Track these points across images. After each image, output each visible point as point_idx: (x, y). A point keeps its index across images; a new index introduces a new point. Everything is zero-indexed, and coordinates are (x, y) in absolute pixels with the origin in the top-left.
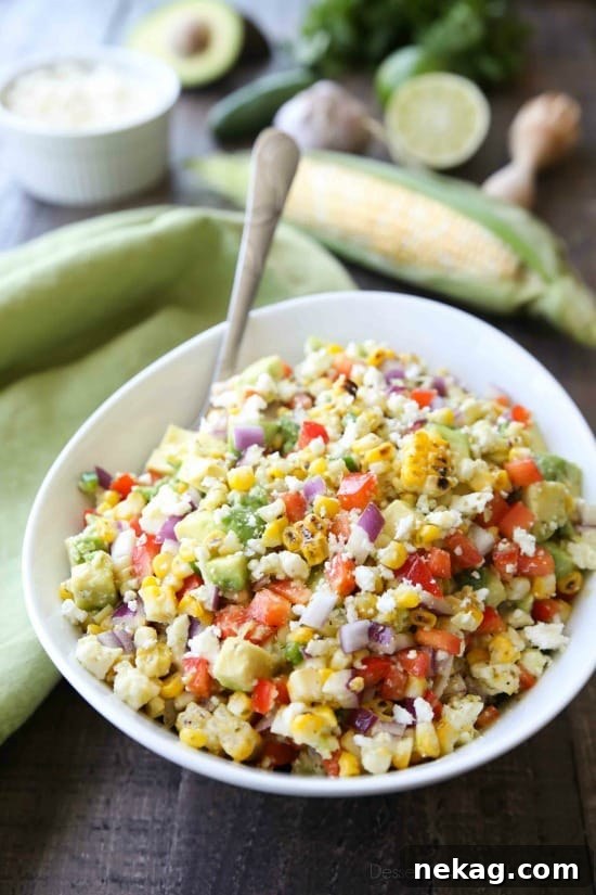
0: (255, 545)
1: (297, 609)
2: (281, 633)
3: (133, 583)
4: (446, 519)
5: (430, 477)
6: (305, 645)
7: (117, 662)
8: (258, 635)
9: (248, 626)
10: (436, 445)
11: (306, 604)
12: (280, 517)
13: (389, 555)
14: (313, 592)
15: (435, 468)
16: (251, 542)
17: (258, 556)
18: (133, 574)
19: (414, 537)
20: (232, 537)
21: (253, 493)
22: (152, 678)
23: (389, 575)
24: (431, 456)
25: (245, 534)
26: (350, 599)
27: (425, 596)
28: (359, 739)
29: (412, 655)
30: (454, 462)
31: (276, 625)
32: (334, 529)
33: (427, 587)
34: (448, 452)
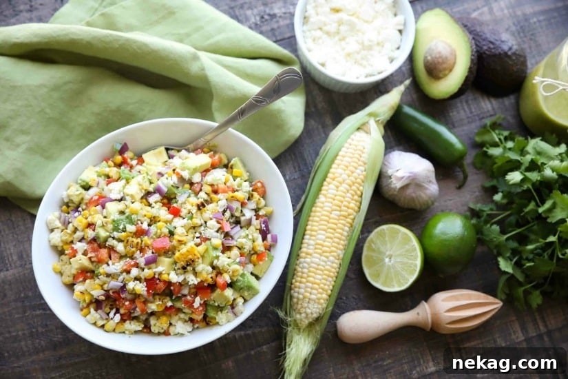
0: (116, 234)
1: (110, 262)
2: (100, 264)
3: (84, 207)
4: (174, 278)
5: (182, 263)
6: (101, 275)
7: (58, 228)
8: (93, 259)
9: (93, 255)
10: (195, 255)
11: (113, 264)
12: (131, 233)
13: (147, 273)
14: (119, 262)
15: (187, 261)
16: (115, 233)
17: (114, 238)
18: (86, 204)
19: (160, 274)
20: (110, 226)
21: (133, 216)
22: (62, 241)
23: (143, 278)
24: (190, 257)
25: (116, 229)
26: (125, 274)
27: (145, 293)
28: (92, 310)
29: (127, 303)
30: (196, 264)
31: (100, 262)
32: (142, 250)
33: (148, 291)
34: (197, 260)
